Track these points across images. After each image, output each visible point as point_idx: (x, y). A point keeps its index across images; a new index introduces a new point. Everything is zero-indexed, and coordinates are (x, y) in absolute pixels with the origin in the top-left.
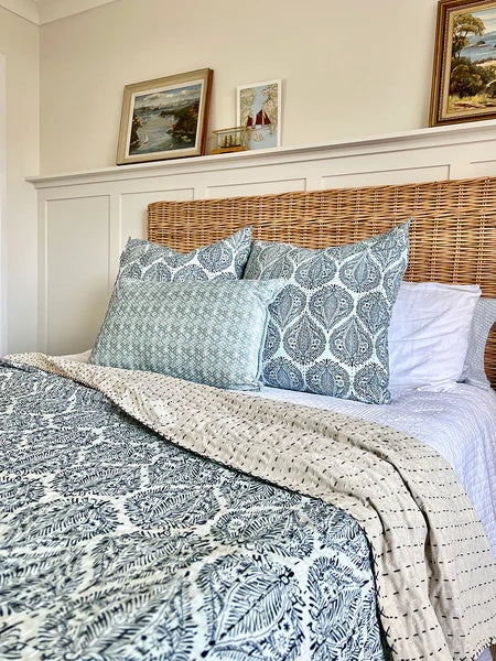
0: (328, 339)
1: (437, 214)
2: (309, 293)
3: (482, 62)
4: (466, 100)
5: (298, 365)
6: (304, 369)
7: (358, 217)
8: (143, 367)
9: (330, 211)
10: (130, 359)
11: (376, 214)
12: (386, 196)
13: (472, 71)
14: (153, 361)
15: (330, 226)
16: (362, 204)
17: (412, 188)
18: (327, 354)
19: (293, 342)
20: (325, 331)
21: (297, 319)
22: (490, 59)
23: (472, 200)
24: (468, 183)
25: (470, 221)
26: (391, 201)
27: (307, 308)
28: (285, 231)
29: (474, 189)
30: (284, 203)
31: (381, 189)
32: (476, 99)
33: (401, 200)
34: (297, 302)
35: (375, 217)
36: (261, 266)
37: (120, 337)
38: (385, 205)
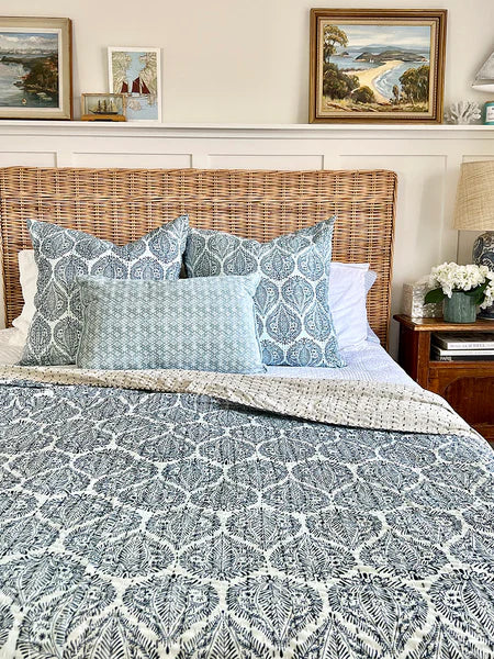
0: (302, 321)
1: (319, 199)
2: (280, 284)
3: (347, 71)
4: (336, 102)
5: (280, 345)
6: (285, 348)
7: (251, 198)
8: (153, 366)
9: (224, 191)
10: (138, 360)
11: (268, 197)
12: (276, 180)
13: (340, 77)
14: (166, 358)
15: (224, 205)
16: (255, 185)
17: (298, 176)
18: (304, 334)
19: (274, 326)
20: (299, 316)
21: (275, 307)
22: (353, 70)
23: (346, 189)
24: (342, 175)
25: (345, 206)
26: (280, 186)
27: (281, 297)
28: (179, 208)
29: (346, 180)
30: (175, 179)
31: (270, 174)
32: (344, 103)
33: (288, 186)
34: (271, 293)
35: (267, 200)
36: (216, 257)
37: (124, 340)
38: (275, 189)
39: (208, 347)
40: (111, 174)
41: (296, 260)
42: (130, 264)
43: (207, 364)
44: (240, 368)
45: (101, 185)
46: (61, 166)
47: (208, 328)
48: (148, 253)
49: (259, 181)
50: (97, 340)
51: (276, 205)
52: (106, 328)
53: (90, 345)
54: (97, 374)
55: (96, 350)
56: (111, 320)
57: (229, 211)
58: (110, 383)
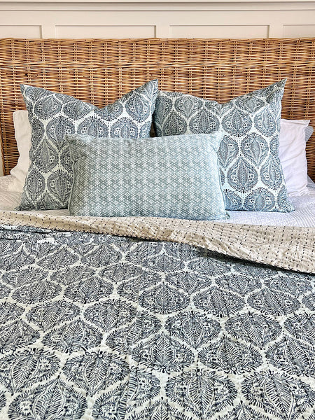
0: (259, 173)
1: (265, 63)
2: (239, 140)
5: (239, 194)
6: (243, 196)
7: (207, 63)
8: (134, 213)
9: (183, 57)
10: (121, 208)
11: (221, 62)
12: (228, 47)
14: (145, 207)
15: (184, 70)
16: (210, 52)
17: (247, 43)
18: (260, 184)
19: (234, 177)
20: (256, 168)
21: (235, 161)
23: (289, 55)
24: (286, 42)
25: (287, 70)
26: (232, 52)
27: (240, 152)
28: (145, 72)
29: (288, 47)
30: (142, 48)
31: (222, 42)
33: (239, 52)
34: (232, 148)
35: (220, 64)
36: (183, 116)
37: (109, 191)
38: (227, 55)
39: (180, 197)
40: (88, 44)
41: (253, 119)
42: (110, 124)
43: (179, 212)
44: (207, 215)
45: (79, 53)
46: (46, 37)
47: (181, 181)
48: (125, 114)
49: (213, 48)
50: (86, 191)
51: (228, 69)
52: (94, 181)
53: (80, 195)
54: (88, 221)
55: (86, 199)
56: (97, 175)
57: (187, 75)
58: (101, 230)
